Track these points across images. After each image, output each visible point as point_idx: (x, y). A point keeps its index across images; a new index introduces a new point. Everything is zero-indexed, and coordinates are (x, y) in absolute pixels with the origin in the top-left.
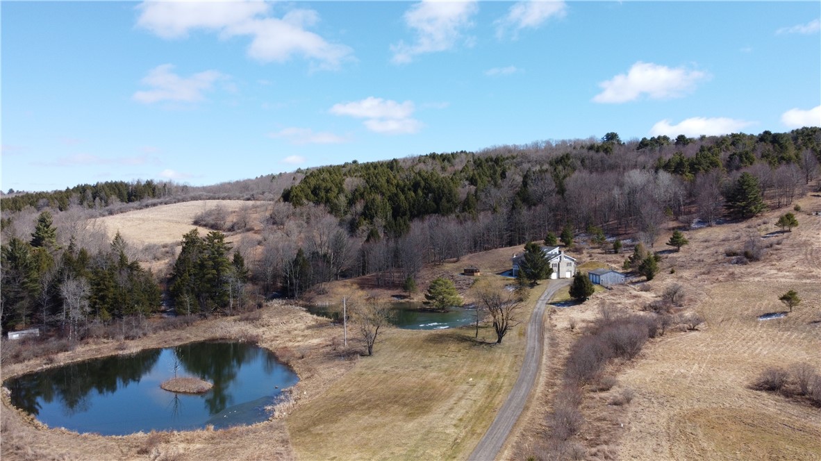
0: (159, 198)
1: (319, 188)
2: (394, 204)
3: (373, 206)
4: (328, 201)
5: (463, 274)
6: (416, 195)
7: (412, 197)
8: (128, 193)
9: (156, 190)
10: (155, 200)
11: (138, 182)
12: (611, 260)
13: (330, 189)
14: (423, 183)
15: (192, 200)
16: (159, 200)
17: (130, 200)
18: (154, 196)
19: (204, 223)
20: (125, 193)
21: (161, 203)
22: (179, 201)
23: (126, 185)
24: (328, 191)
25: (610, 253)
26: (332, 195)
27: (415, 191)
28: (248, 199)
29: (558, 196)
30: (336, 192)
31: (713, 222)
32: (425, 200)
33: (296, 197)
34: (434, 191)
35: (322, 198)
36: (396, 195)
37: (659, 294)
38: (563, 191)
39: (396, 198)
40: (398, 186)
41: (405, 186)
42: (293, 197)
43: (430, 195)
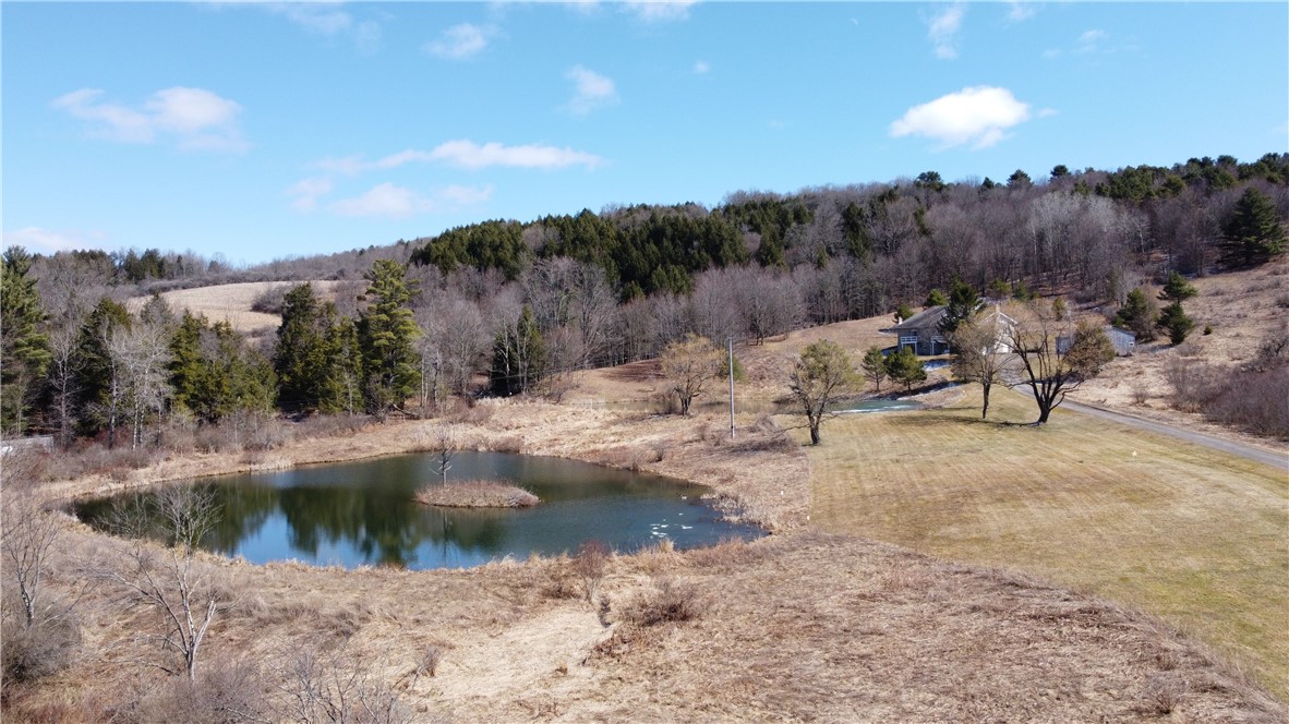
0: (169, 279)
1: (481, 244)
2: (622, 265)
4: (499, 263)
6: (660, 250)
7: (653, 252)
9: (165, 266)
10: (166, 283)
11: (131, 253)
13: (501, 245)
14: (669, 231)
15: (228, 282)
16: (174, 282)
18: (161, 277)
21: (176, 287)
22: (207, 284)
23: (110, 257)
24: (497, 248)
26: (507, 254)
27: (658, 243)
28: (335, 278)
29: (924, 239)
30: (511, 251)
31: (1206, 270)
32: (687, 253)
33: (442, 258)
34: (698, 238)
35: (489, 259)
36: (625, 249)
37: (1236, 356)
38: (925, 232)
39: (624, 256)
40: (619, 237)
41: (633, 239)
42: (437, 257)
43: (695, 243)
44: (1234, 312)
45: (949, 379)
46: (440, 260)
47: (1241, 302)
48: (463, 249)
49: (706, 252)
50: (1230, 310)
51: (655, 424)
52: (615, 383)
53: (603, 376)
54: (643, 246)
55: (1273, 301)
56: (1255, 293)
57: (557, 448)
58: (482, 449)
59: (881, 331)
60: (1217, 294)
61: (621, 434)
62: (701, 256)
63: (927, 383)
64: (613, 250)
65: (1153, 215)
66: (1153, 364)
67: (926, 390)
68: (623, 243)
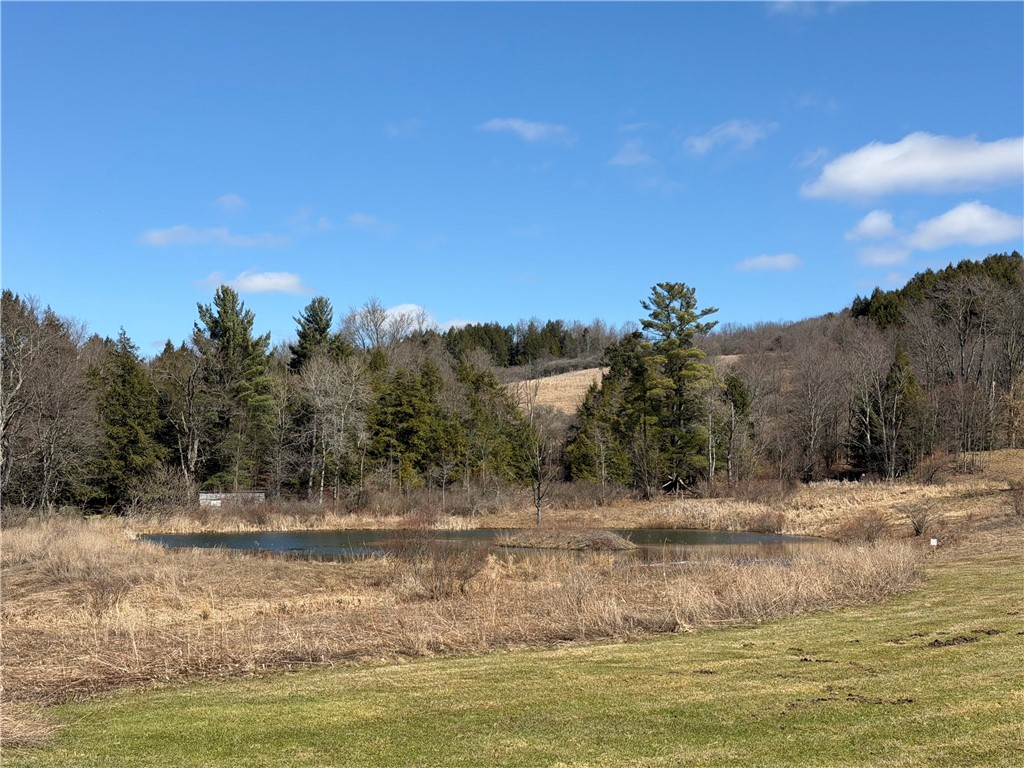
8: (511, 349)
9: (567, 343)
10: (564, 361)
11: (531, 326)
17: (512, 363)
18: (562, 355)
20: (505, 348)
23: (507, 333)
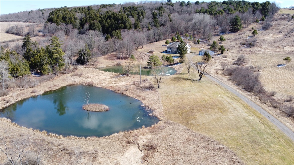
1: (66, 17)
2: (102, 25)
3: (94, 25)
4: (71, 23)
5: (148, 53)
6: (111, 21)
7: (109, 22)
12: (199, 46)
13: (71, 18)
14: (113, 16)
19: (12, 32)
24: (70, 19)
25: (196, 44)
26: (73, 20)
27: (110, 19)
28: (25, 22)
29: (171, 23)
30: (74, 19)
31: (227, 33)
32: (118, 23)
33: (56, 21)
34: (120, 20)
35: (68, 22)
36: (102, 21)
37: (233, 59)
38: (171, 21)
39: (102, 22)
40: (100, 17)
41: (104, 17)
42: (55, 21)
43: (120, 21)
44: (232, 45)
45: (179, 62)
46: (56, 22)
47: (233, 42)
48: (61, 19)
49: (123, 24)
50: (231, 44)
51: (122, 78)
52: (107, 61)
53: (104, 59)
54: (107, 20)
55: (239, 43)
56: (236, 40)
57: (102, 85)
58: (84, 84)
59: (162, 45)
60: (229, 39)
61: (115, 81)
62: (122, 25)
63: (174, 63)
64: (99, 20)
65: (217, 20)
66: (218, 60)
67: (174, 64)
68: (102, 19)
